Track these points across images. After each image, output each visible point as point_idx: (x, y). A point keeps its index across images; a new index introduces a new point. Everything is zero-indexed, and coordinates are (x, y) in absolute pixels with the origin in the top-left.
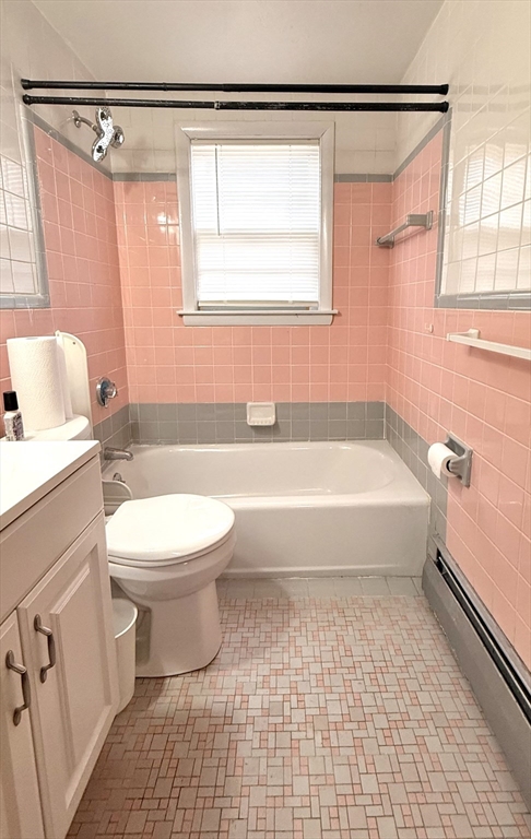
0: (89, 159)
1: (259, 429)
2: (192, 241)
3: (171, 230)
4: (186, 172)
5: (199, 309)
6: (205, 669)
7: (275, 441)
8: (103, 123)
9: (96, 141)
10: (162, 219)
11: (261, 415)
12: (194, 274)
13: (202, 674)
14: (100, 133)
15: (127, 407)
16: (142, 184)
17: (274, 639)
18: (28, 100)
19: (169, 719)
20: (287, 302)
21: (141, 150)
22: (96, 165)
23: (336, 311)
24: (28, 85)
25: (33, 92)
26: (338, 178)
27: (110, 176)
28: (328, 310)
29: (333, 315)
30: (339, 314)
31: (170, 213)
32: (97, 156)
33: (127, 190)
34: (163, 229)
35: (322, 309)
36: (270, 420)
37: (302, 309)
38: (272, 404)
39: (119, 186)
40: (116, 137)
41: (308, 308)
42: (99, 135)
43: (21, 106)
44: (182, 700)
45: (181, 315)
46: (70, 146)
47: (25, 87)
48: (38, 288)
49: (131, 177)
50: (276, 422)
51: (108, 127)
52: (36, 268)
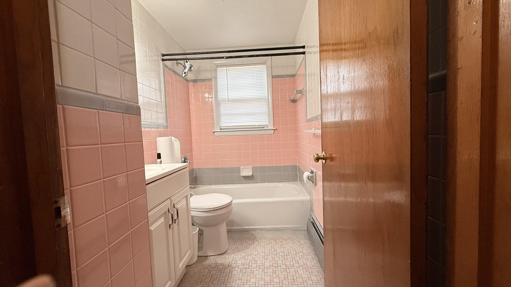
0: (181, 76)
1: (246, 178)
2: (218, 104)
3: (210, 100)
4: (216, 78)
5: (221, 129)
6: (222, 254)
7: (252, 183)
8: (186, 64)
9: (184, 70)
10: (207, 95)
11: (247, 172)
12: (219, 116)
13: (221, 256)
14: (185, 67)
15: (193, 169)
16: (199, 83)
17: (248, 247)
18: (163, 60)
19: (209, 266)
20: (255, 125)
21: (199, 71)
22: (183, 78)
23: (275, 128)
24: (164, 55)
25: (165, 57)
26: (273, 77)
27: (187, 81)
28: (271, 127)
29: (274, 130)
30: (276, 129)
31: (210, 93)
32: (184, 75)
33: (194, 86)
34: (207, 99)
35: (270, 128)
36: (250, 174)
37: (261, 128)
38: (251, 167)
39: (191, 84)
40: (191, 68)
41: (264, 128)
42: (185, 68)
43: (161, 62)
44: (214, 261)
45: (214, 132)
46: (175, 72)
47: (163, 56)
48: (165, 121)
49: (195, 81)
50: (253, 175)
51: (188, 65)
52: (164, 115)
